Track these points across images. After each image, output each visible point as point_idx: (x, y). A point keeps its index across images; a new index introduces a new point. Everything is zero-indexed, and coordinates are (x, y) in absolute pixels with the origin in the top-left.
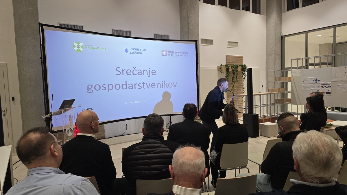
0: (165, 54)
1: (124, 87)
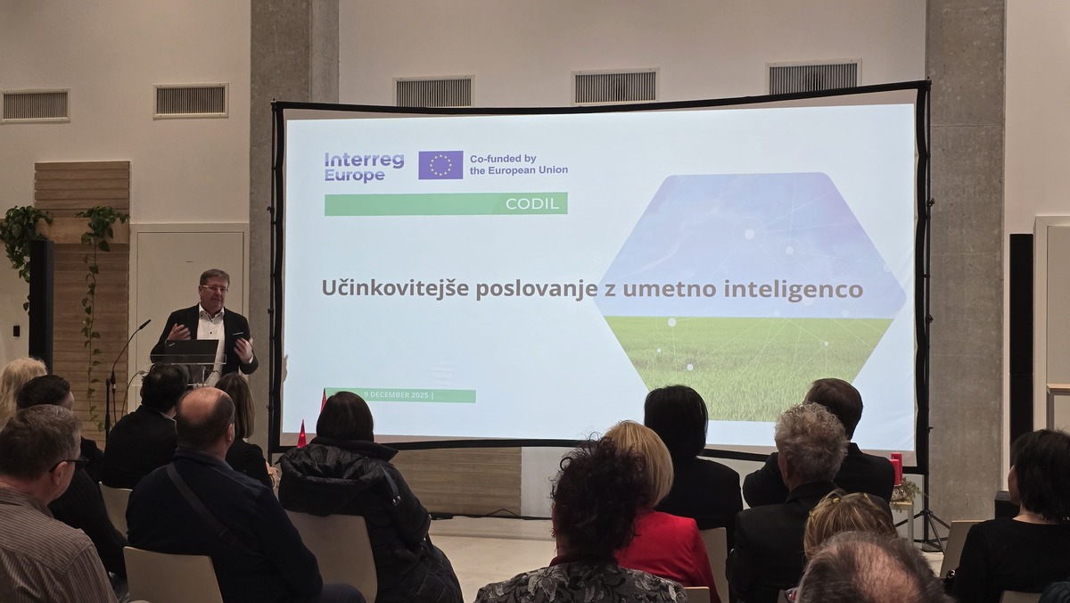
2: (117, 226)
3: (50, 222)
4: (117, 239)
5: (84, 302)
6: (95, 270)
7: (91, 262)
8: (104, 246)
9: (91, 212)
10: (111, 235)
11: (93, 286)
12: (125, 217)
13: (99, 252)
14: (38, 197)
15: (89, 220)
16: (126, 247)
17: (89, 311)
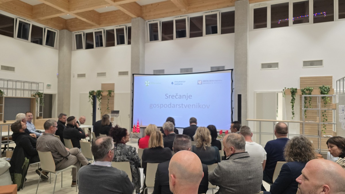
0: (200, 83)
1: (170, 106)
2: (112, 93)
3: (103, 92)
4: (112, 95)
5: (107, 104)
6: (109, 100)
7: (108, 98)
8: (110, 96)
9: (109, 91)
10: (111, 94)
11: (108, 102)
12: (113, 92)
13: (110, 97)
14: (102, 89)
15: (108, 92)
16: (113, 96)
17: (108, 106)
